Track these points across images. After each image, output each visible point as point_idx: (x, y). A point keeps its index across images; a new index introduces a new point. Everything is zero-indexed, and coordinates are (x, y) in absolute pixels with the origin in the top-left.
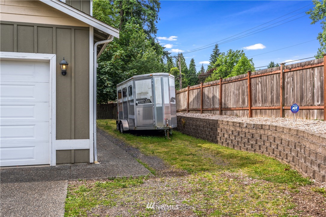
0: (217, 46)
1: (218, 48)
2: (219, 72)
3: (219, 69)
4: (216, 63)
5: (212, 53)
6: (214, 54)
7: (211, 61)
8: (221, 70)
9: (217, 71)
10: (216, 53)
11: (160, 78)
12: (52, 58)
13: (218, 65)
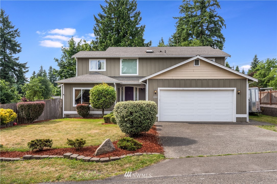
0: (256, 56)
1: (257, 58)
2: (259, 75)
3: (258, 72)
4: (257, 68)
5: (252, 61)
6: (254, 62)
7: (251, 66)
8: (260, 73)
9: (257, 74)
10: (255, 61)
11: (254, 90)
12: (235, 89)
13: (258, 70)
